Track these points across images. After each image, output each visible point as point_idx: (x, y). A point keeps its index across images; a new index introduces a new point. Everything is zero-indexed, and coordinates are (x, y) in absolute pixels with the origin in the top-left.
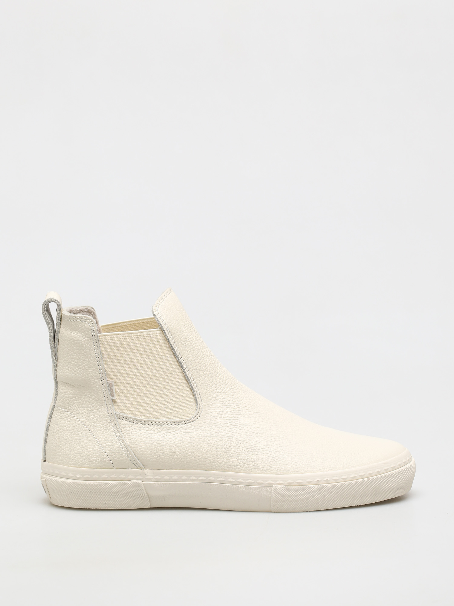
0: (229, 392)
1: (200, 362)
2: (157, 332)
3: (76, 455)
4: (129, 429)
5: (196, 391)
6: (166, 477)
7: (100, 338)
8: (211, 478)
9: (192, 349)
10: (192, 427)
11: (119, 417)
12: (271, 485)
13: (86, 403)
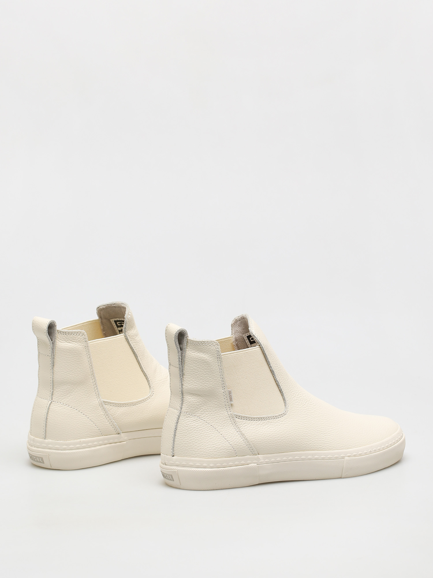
2: (257, 349)
3: (208, 449)
4: (244, 425)
6: (273, 460)
7: (222, 356)
8: (303, 457)
10: (285, 419)
11: (237, 417)
12: (343, 457)
13: (210, 408)
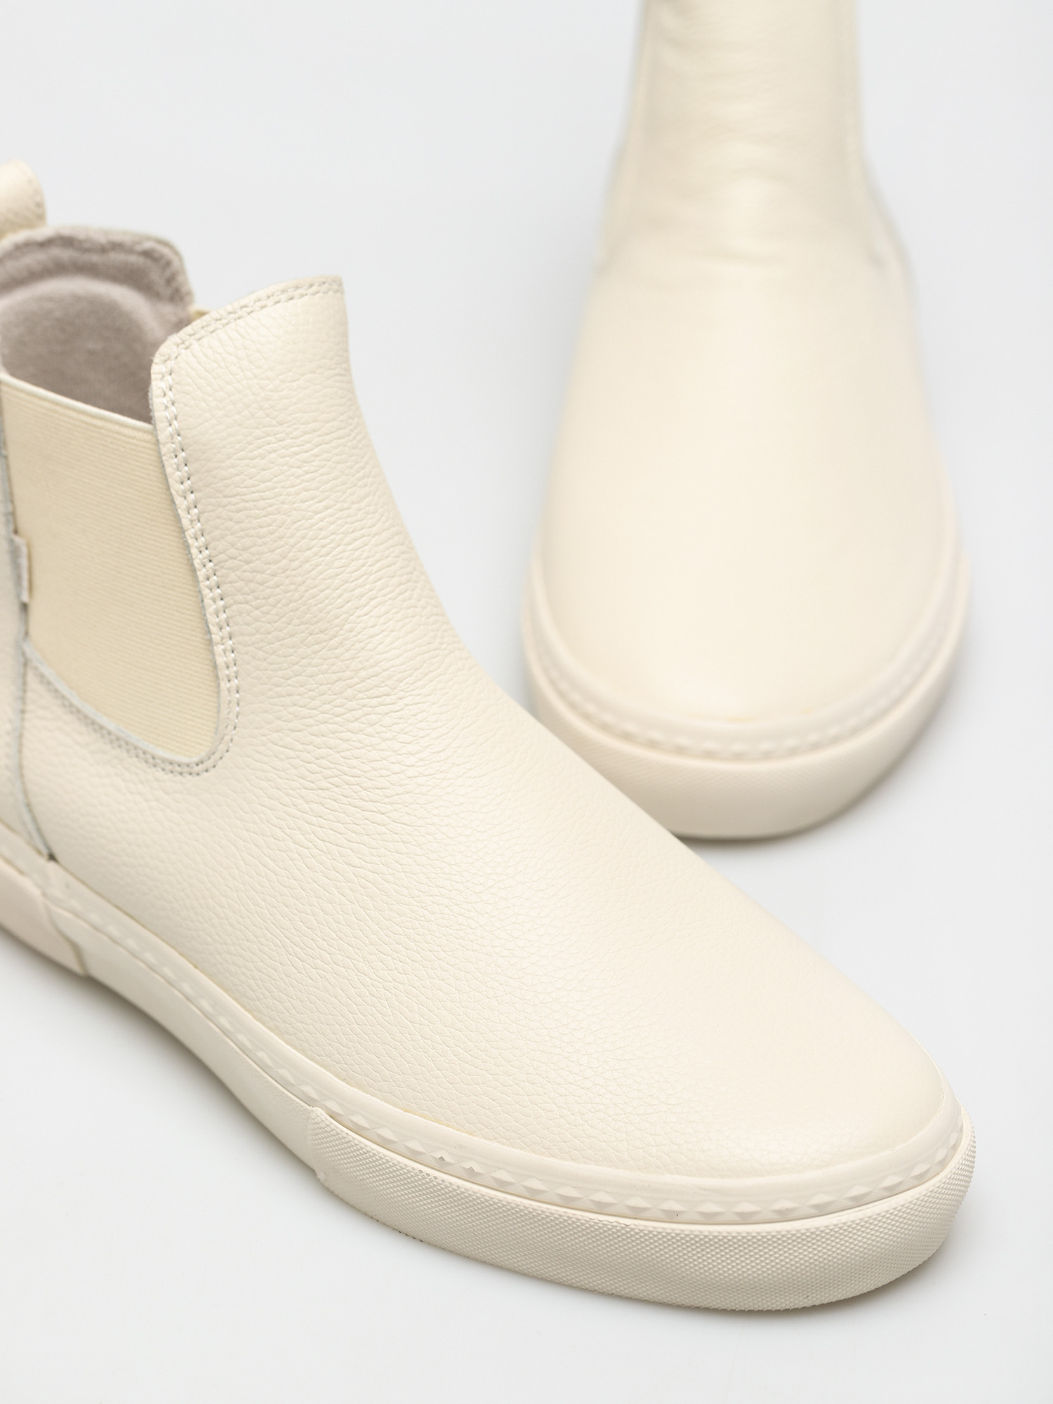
0: (349, 715)
1: (272, 582)
5: (228, 676)
9: (254, 528)
11: (29, 662)
